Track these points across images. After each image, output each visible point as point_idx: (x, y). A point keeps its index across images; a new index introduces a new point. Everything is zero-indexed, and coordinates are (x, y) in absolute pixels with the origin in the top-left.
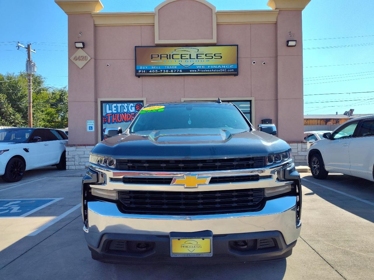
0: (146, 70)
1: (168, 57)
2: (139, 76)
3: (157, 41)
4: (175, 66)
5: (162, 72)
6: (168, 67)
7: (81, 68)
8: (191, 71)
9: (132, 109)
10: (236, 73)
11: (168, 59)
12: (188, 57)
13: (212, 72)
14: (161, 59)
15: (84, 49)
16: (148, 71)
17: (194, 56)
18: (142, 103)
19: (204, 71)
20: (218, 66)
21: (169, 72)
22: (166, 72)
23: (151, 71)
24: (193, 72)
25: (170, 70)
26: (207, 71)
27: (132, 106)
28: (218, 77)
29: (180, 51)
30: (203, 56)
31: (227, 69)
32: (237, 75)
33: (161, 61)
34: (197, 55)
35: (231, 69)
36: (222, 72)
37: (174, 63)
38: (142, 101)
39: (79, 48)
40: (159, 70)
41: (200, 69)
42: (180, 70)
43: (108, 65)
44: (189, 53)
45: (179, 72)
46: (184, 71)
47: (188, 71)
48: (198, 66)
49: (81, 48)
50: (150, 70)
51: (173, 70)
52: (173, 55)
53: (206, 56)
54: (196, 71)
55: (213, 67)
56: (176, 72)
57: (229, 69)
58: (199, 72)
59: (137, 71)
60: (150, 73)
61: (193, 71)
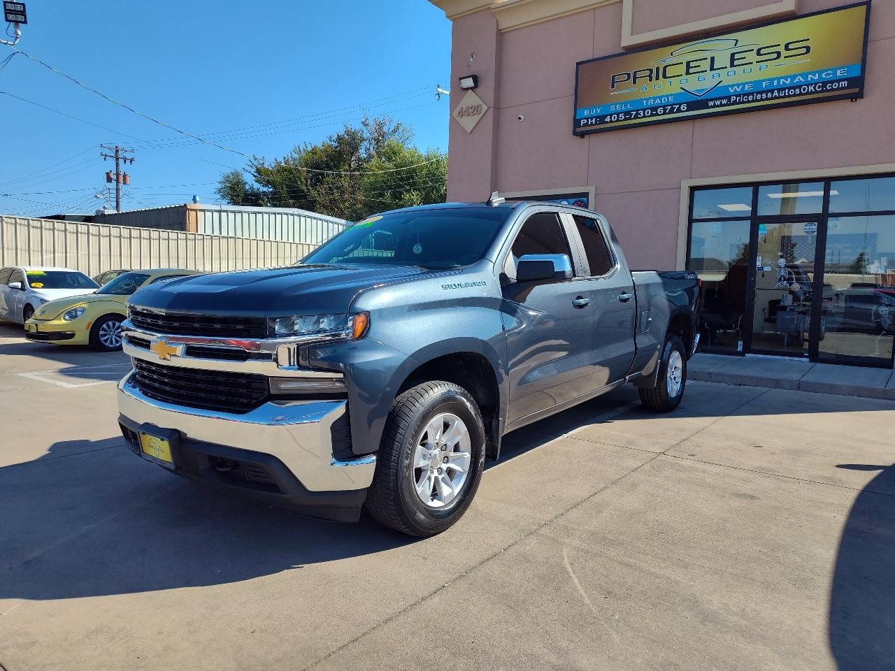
0: (596, 118)
1: (654, 75)
2: (582, 135)
3: (628, 40)
4: (668, 96)
5: (636, 117)
6: (651, 102)
7: (471, 133)
8: (711, 104)
10: (857, 90)
11: (651, 80)
12: (706, 65)
13: (776, 98)
14: (634, 83)
15: (477, 90)
16: (601, 119)
17: (722, 60)
18: (585, 199)
19: (750, 98)
20: (793, 77)
21: (652, 115)
22: (644, 116)
23: (608, 119)
24: (718, 106)
25: (654, 109)
26: (759, 97)
28: (797, 111)
29: (685, 53)
30: (752, 57)
31: (825, 83)
32: (859, 96)
33: (634, 89)
34: (733, 55)
35: (838, 81)
36: (808, 93)
37: (666, 90)
38: (586, 195)
39: (468, 89)
40: (627, 113)
41: (737, 96)
42: (680, 105)
43: (520, 118)
44: (708, 55)
45: (679, 111)
46: (692, 106)
47: (702, 104)
48: (732, 86)
49: (472, 88)
50: (606, 116)
51: (664, 107)
52: (665, 68)
53: (759, 53)
54: (724, 102)
55: (779, 82)
56: (671, 112)
57: (832, 82)
58: (735, 103)
59: (576, 123)
60: (607, 122)
61: (718, 103)
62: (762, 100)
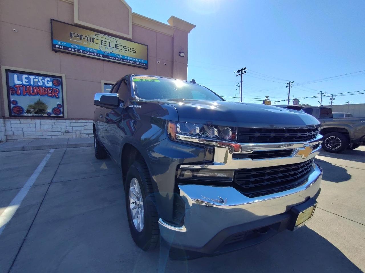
0: (64, 47)
1: (89, 39)
2: (56, 51)
3: (77, 21)
4: (95, 50)
5: (83, 52)
6: (91, 50)
8: (110, 58)
9: (48, 84)
10: (147, 67)
11: (88, 41)
12: (108, 44)
13: (128, 62)
14: (81, 39)
16: (67, 48)
17: (113, 45)
18: (60, 79)
19: (122, 60)
20: (133, 58)
21: (89, 54)
22: (86, 54)
23: (70, 49)
24: (112, 59)
25: (90, 52)
26: (124, 60)
27: (48, 81)
29: (101, 37)
30: (121, 47)
31: (140, 63)
32: (146, 69)
34: (116, 45)
35: (143, 63)
36: (136, 64)
37: (95, 47)
38: (61, 77)
40: (78, 50)
41: (119, 58)
42: (100, 54)
43: (14, 30)
44: (109, 41)
45: (99, 56)
46: (104, 56)
47: (107, 57)
48: (117, 54)
50: (69, 48)
51: (94, 53)
52: (93, 39)
53: (123, 47)
54: (114, 58)
55: (129, 58)
56: (97, 55)
57: (142, 63)
58: (117, 60)
59: (53, 46)
60: (69, 50)
61: (112, 58)
62: (125, 62)
